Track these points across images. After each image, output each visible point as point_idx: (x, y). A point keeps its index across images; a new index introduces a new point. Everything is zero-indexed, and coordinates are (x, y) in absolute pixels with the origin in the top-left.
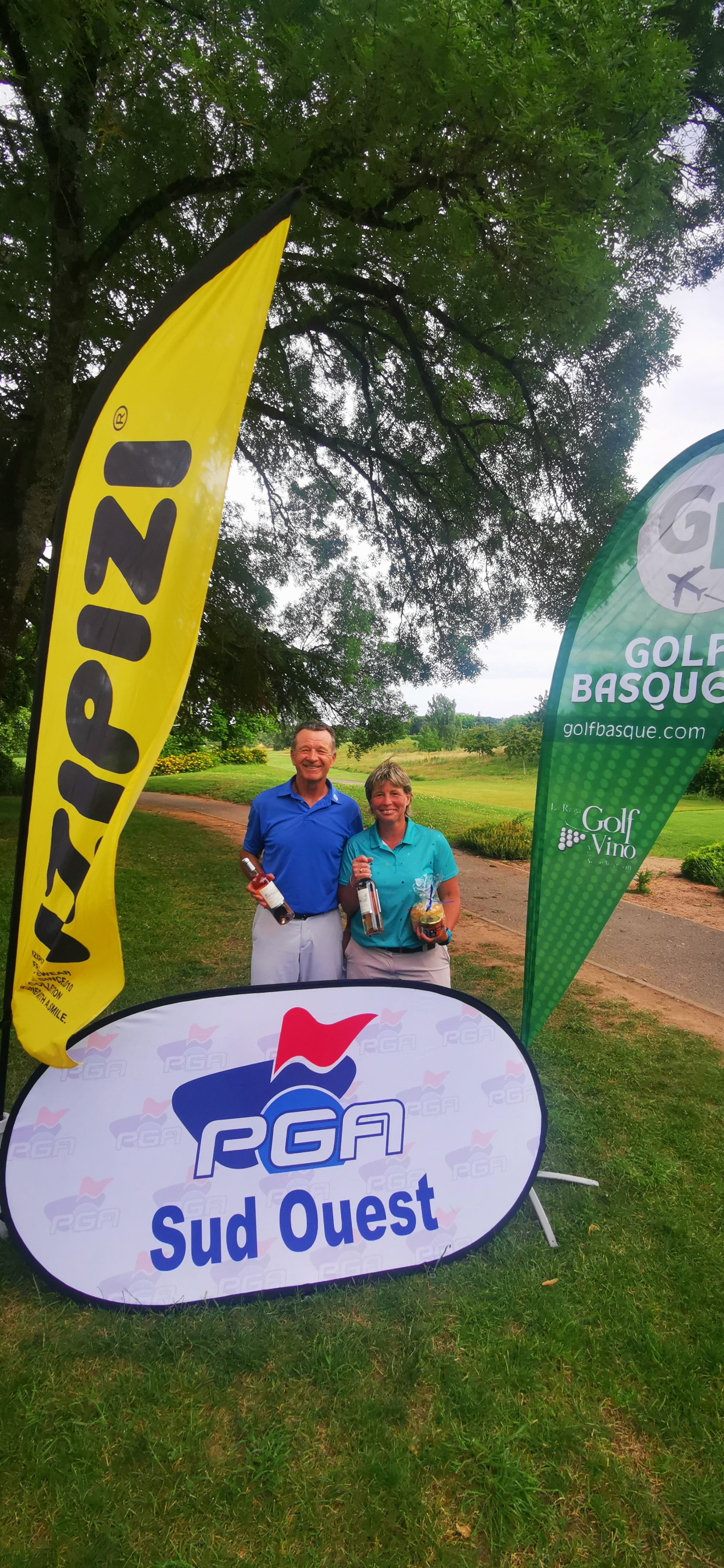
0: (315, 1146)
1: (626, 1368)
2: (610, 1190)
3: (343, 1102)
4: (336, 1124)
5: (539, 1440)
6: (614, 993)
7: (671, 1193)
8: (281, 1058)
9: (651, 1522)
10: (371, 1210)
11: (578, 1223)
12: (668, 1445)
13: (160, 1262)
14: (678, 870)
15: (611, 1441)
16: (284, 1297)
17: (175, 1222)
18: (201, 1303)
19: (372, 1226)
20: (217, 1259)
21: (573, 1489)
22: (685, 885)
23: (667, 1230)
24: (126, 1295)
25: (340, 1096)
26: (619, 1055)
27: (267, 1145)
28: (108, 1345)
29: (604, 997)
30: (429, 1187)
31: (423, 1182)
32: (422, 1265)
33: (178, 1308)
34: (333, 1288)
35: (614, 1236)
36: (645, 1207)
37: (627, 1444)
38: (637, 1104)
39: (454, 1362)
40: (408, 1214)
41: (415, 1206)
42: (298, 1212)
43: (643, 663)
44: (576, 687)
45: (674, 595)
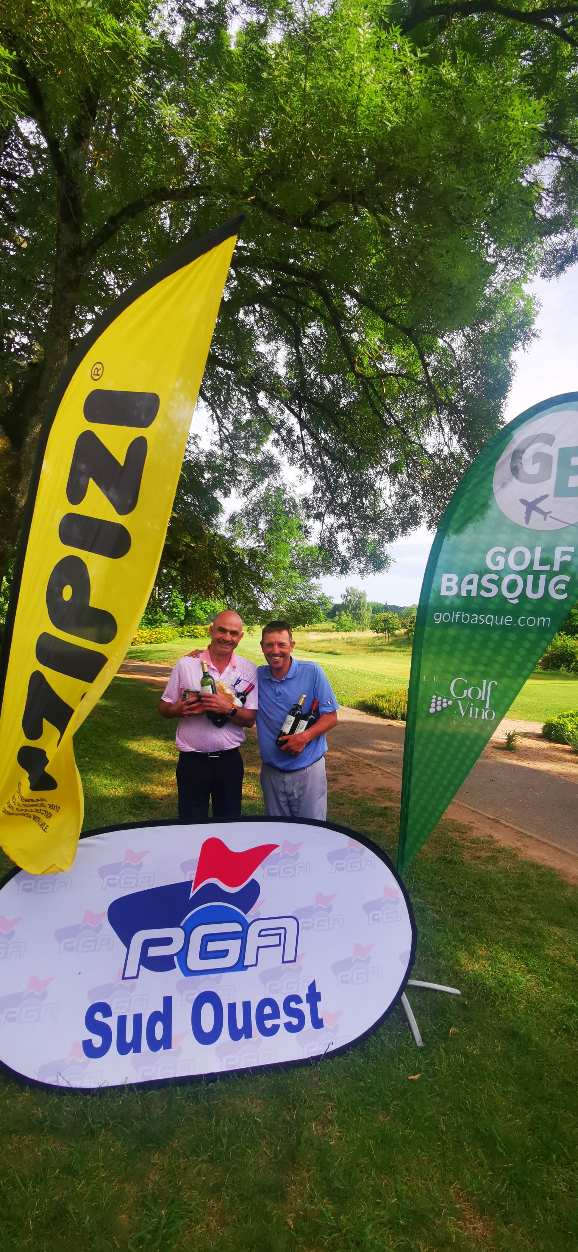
0: (224, 954)
1: (474, 1156)
2: (469, 998)
3: (249, 917)
4: (242, 936)
5: (397, 1218)
6: (482, 831)
7: (520, 1002)
8: (199, 880)
10: (268, 1010)
11: (442, 1026)
12: (506, 1223)
13: (90, 1051)
14: (540, 732)
15: (459, 1219)
16: (191, 1084)
17: (104, 1017)
18: (121, 1088)
19: (269, 1024)
20: (138, 1049)
22: (544, 745)
24: (60, 1077)
25: (246, 913)
26: (483, 883)
27: (184, 952)
28: (41, 1123)
29: (474, 834)
30: (317, 991)
31: (312, 986)
32: (308, 1059)
33: (102, 1092)
34: (234, 1077)
35: (471, 1038)
36: (498, 1013)
37: (471, 1223)
38: (497, 926)
39: (330, 1146)
40: (299, 1014)
41: (305, 1007)
42: (207, 1011)
43: (501, 567)
44: (445, 584)
45: (525, 515)
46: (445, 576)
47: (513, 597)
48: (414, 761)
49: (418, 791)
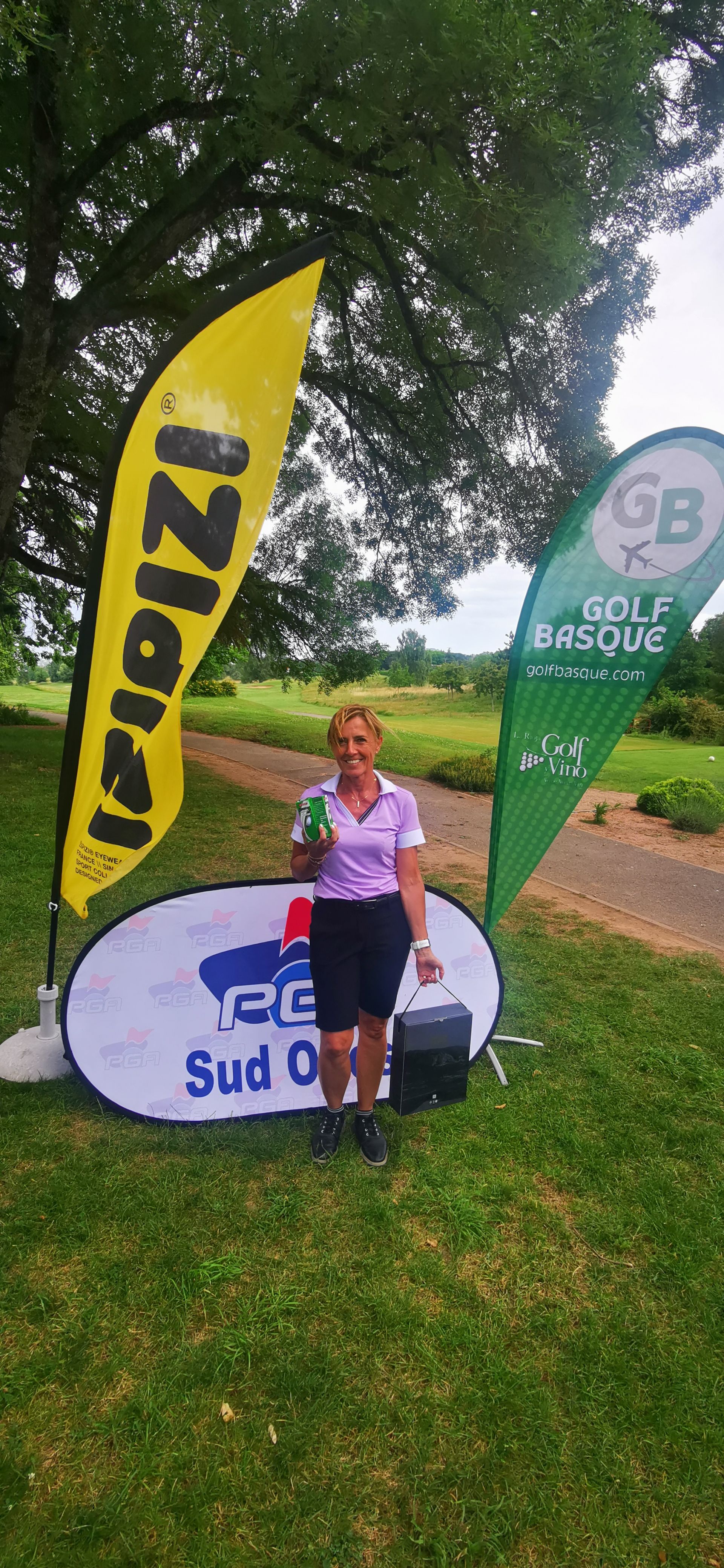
1: (554, 1156)
2: (552, 1049)
5: (488, 1196)
6: (566, 906)
8: (288, 938)
9: (564, 1236)
11: (525, 1069)
12: (580, 1196)
13: (194, 1091)
14: (634, 805)
15: (540, 1195)
17: (204, 1063)
20: (239, 1089)
21: (510, 1220)
22: (639, 817)
23: (594, 1073)
26: (568, 955)
27: (276, 1006)
28: (159, 1145)
29: (558, 910)
35: (553, 1078)
36: (579, 1059)
37: (551, 1197)
38: (580, 990)
39: (426, 1154)
40: (390, 1060)
43: (597, 617)
44: (539, 635)
45: (625, 563)
46: (540, 627)
47: (609, 650)
48: (503, 821)
49: (506, 850)
